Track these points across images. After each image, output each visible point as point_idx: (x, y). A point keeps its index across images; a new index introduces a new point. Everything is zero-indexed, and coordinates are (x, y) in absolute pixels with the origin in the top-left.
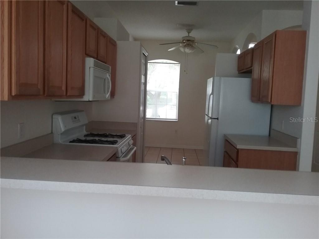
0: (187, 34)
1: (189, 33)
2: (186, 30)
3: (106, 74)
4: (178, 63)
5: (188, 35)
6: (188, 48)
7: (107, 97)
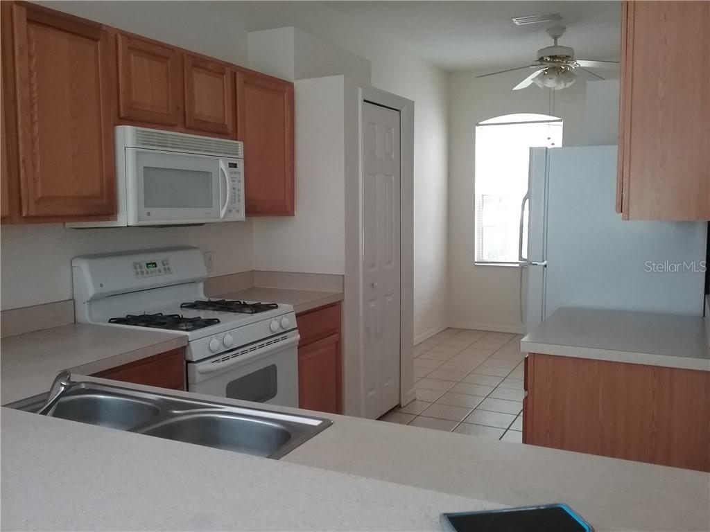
0: (551, 42)
1: (556, 39)
2: (547, 31)
3: (218, 160)
4: (559, 119)
5: (553, 45)
6: (550, 79)
7: (222, 216)
